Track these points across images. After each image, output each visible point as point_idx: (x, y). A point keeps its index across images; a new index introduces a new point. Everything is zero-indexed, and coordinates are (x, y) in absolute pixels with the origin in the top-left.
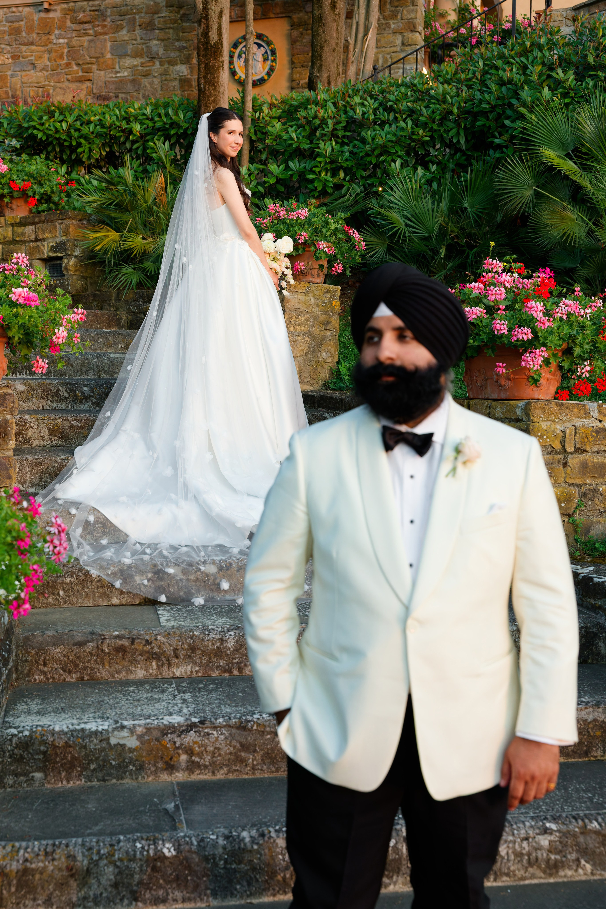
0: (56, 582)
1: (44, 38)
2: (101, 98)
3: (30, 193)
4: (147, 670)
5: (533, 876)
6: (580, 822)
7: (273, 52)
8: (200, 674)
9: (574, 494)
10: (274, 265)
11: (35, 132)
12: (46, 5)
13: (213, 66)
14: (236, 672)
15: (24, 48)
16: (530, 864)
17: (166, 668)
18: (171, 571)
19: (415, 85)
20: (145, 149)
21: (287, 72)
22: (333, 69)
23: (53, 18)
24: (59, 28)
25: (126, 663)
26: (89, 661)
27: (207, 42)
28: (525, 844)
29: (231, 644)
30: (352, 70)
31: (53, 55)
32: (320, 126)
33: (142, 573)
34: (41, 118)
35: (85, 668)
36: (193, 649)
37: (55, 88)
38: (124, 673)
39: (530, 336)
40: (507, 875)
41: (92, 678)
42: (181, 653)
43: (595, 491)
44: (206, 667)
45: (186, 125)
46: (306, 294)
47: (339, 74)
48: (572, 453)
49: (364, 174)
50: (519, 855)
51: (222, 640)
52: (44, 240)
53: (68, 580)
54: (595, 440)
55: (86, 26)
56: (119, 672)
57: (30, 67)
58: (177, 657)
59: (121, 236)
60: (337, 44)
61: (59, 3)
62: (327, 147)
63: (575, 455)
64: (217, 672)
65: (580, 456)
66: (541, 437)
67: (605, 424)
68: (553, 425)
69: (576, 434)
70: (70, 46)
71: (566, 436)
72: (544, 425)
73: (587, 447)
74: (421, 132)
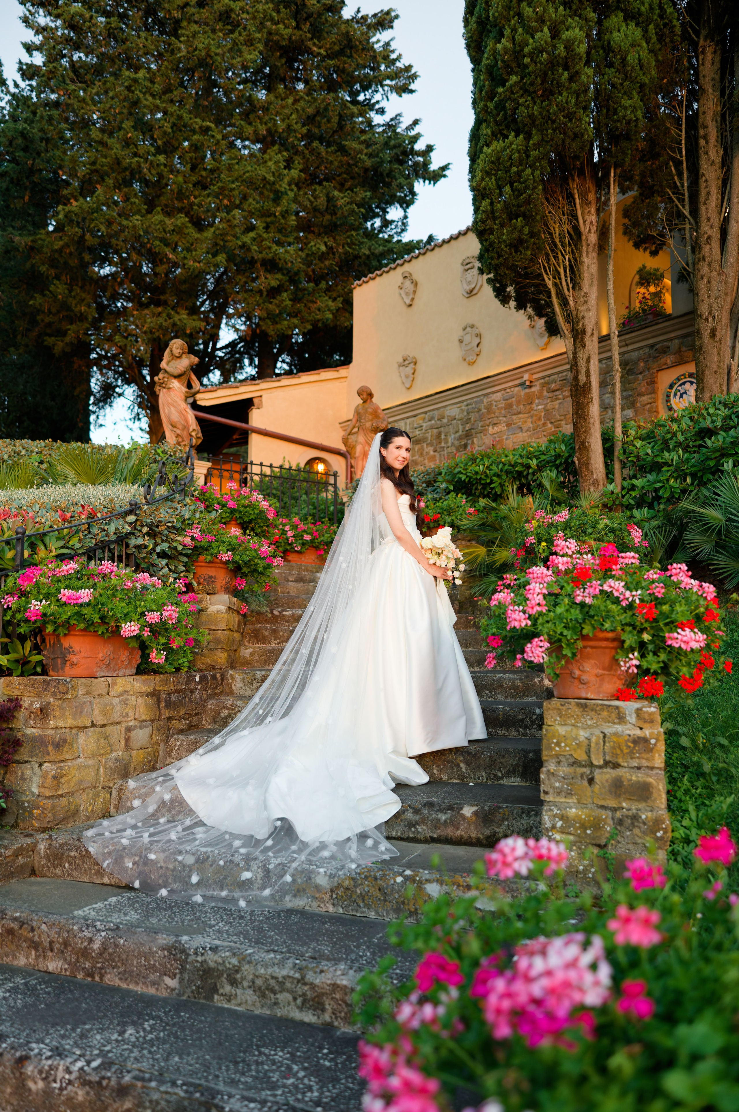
0: (63, 854)
1: (528, 407)
4: (27, 958)
8: (68, 973)
9: (604, 820)
11: (461, 476)
12: (528, 383)
13: (584, 403)
14: (97, 978)
15: (514, 417)
17: (41, 960)
18: (152, 856)
22: (716, 388)
23: (534, 392)
24: (538, 398)
25: (13, 947)
27: (577, 384)
29: (96, 946)
30: (735, 387)
31: (534, 418)
32: (671, 439)
33: (132, 855)
34: (466, 465)
36: (66, 944)
38: (10, 958)
39: (525, 622)
42: (56, 946)
43: (635, 818)
44: (74, 966)
45: (567, 455)
47: (722, 392)
48: (600, 767)
53: (72, 854)
54: (633, 753)
55: (557, 393)
56: (7, 956)
57: (519, 430)
58: (52, 950)
59: (489, 551)
60: (719, 367)
61: (538, 379)
62: (674, 456)
63: (605, 770)
64: (82, 974)
65: (612, 771)
66: (558, 744)
67: (647, 732)
68: (575, 731)
69: (604, 742)
70: (546, 410)
71: (593, 745)
72: (562, 730)
73: (620, 761)
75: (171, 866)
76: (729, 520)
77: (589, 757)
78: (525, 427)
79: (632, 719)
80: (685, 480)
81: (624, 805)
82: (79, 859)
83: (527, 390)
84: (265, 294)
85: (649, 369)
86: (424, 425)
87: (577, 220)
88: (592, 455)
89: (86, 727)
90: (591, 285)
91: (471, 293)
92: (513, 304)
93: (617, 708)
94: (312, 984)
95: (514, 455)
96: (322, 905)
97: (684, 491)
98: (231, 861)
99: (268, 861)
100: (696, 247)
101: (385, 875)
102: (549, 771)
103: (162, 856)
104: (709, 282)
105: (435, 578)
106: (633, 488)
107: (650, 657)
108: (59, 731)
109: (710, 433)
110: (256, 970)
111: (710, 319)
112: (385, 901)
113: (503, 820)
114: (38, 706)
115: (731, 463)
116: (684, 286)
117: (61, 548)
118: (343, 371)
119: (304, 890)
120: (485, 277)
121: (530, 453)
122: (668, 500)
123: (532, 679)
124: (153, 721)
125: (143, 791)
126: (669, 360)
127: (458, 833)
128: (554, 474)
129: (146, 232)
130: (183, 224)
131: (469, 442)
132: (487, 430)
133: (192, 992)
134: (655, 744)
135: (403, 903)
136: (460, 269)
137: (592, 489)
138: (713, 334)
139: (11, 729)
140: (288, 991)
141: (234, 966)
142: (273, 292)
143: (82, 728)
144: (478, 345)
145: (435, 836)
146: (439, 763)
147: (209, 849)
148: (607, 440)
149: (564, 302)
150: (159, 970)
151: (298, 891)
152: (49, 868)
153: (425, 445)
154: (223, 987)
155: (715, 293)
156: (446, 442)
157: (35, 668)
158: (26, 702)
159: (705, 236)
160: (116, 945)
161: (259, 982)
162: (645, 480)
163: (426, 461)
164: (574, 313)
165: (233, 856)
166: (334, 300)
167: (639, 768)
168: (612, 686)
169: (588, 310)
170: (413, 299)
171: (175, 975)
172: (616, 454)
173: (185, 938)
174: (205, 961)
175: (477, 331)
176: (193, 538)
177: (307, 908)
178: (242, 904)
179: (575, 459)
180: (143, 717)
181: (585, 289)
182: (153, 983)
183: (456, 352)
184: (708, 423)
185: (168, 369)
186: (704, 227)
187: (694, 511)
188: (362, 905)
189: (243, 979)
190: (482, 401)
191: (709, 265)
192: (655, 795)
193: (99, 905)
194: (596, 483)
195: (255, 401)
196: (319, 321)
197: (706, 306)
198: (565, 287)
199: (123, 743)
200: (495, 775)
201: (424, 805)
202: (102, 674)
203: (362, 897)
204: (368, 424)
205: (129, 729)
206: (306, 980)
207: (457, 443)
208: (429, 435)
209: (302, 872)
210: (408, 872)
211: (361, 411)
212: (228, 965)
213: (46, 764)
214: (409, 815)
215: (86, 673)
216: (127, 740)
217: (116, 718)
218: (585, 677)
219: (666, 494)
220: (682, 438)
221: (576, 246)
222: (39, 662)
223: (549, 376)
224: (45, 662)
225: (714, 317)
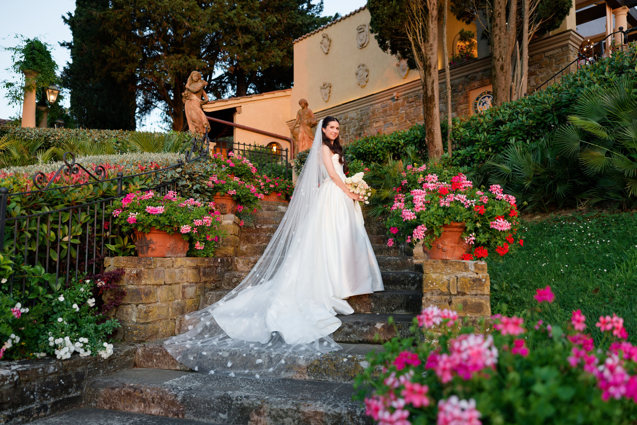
0: (152, 354)
1: (396, 112)
4: (139, 408)
8: (163, 415)
11: (360, 150)
12: (396, 98)
13: (430, 107)
14: (180, 416)
15: (388, 118)
17: (147, 408)
18: (204, 353)
19: (534, 99)
22: (504, 99)
23: (399, 103)
24: (402, 106)
25: (131, 402)
26: (115, 399)
27: (427, 97)
29: (179, 398)
30: (515, 98)
31: (400, 118)
32: (480, 127)
33: (192, 353)
34: (363, 143)
35: (113, 402)
36: (162, 398)
39: (413, 217)
41: (115, 409)
42: (156, 400)
43: (474, 322)
44: (167, 410)
45: (421, 137)
48: (455, 295)
51: (176, 396)
53: (158, 354)
54: (472, 287)
55: (413, 103)
56: (127, 407)
57: (391, 125)
58: (153, 402)
59: (378, 192)
60: (506, 87)
61: (401, 96)
62: (482, 136)
63: (458, 297)
64: (172, 414)
65: (461, 297)
66: (432, 283)
67: (480, 276)
68: (441, 276)
69: (457, 282)
70: (406, 113)
71: (451, 283)
72: (434, 276)
73: (466, 291)
74: (531, 121)
75: (215, 358)
76: (514, 171)
77: (449, 290)
78: (394, 123)
79: (472, 268)
80: (487, 150)
81: (468, 315)
82: (162, 357)
83: (395, 102)
84: (242, 46)
85: (465, 89)
87: (426, 2)
88: (435, 137)
89: (161, 285)
90: (434, 40)
91: (362, 46)
92: (389, 51)
93: (464, 263)
94: (303, 412)
95: (391, 138)
96: (302, 376)
97: (487, 156)
98: (250, 354)
99: (271, 353)
100: (492, 19)
101: (337, 358)
102: (427, 298)
103: (210, 353)
104: (500, 39)
105: (354, 200)
106: (459, 155)
107: (481, 235)
108: (147, 287)
109: (502, 123)
110: (272, 406)
111: (500, 60)
112: (338, 372)
113: (399, 330)
114: (135, 272)
115: (514, 139)
116: (485, 42)
117: (142, 185)
118: (288, 92)
119: (292, 368)
120: (374, 35)
121: (399, 136)
122: (479, 161)
123: (407, 259)
124: (196, 283)
125: (194, 321)
126: (476, 84)
127: (374, 338)
128: (413, 148)
129: (172, 10)
130: (193, 5)
131: (362, 132)
132: (372, 125)
133: (236, 420)
134: (485, 282)
135: (348, 372)
136: (356, 32)
137: (435, 156)
138: (502, 68)
139: (120, 286)
140: (290, 417)
141: (259, 405)
142: (247, 46)
143: (159, 285)
144: (367, 76)
145: (361, 340)
146: (359, 303)
147: (237, 349)
148: (444, 128)
149: (419, 49)
150: (216, 410)
151: (289, 369)
152: (144, 362)
154: (253, 417)
155: (503, 45)
156: (349, 132)
157: (130, 252)
158: (128, 271)
159: (497, 12)
160: (191, 398)
161: (273, 413)
162: (465, 150)
164: (425, 56)
165: (250, 351)
166: (282, 51)
167: (476, 295)
168: (459, 252)
169: (433, 54)
170: (328, 50)
171: (225, 412)
172: (449, 136)
173: (230, 392)
174: (242, 403)
175: (366, 68)
176: (213, 182)
177: (294, 378)
178: (258, 376)
179: (426, 139)
180: (192, 281)
181: (431, 42)
182: (213, 417)
183: (354, 81)
184: (501, 118)
185: (190, 88)
186: (497, 7)
187: (494, 166)
188: (324, 374)
189: (264, 412)
190: (369, 109)
191: (500, 29)
192: (485, 309)
193: (177, 379)
194: (437, 152)
195: (237, 109)
196: (273, 63)
197: (498, 52)
198: (419, 41)
199: (181, 294)
200: (391, 309)
201: (354, 323)
202: (169, 256)
203: (325, 370)
204: (305, 121)
205: (184, 287)
206: (300, 410)
207: (355, 133)
209: (290, 358)
210: (350, 356)
211: (301, 113)
212: (255, 405)
213: (140, 305)
214: (346, 329)
215: (160, 255)
216: (183, 293)
217: (177, 280)
218: (445, 248)
219: (477, 158)
220: (486, 126)
221: (425, 17)
222: (133, 249)
223: (408, 94)
224: (136, 249)
225: (502, 58)
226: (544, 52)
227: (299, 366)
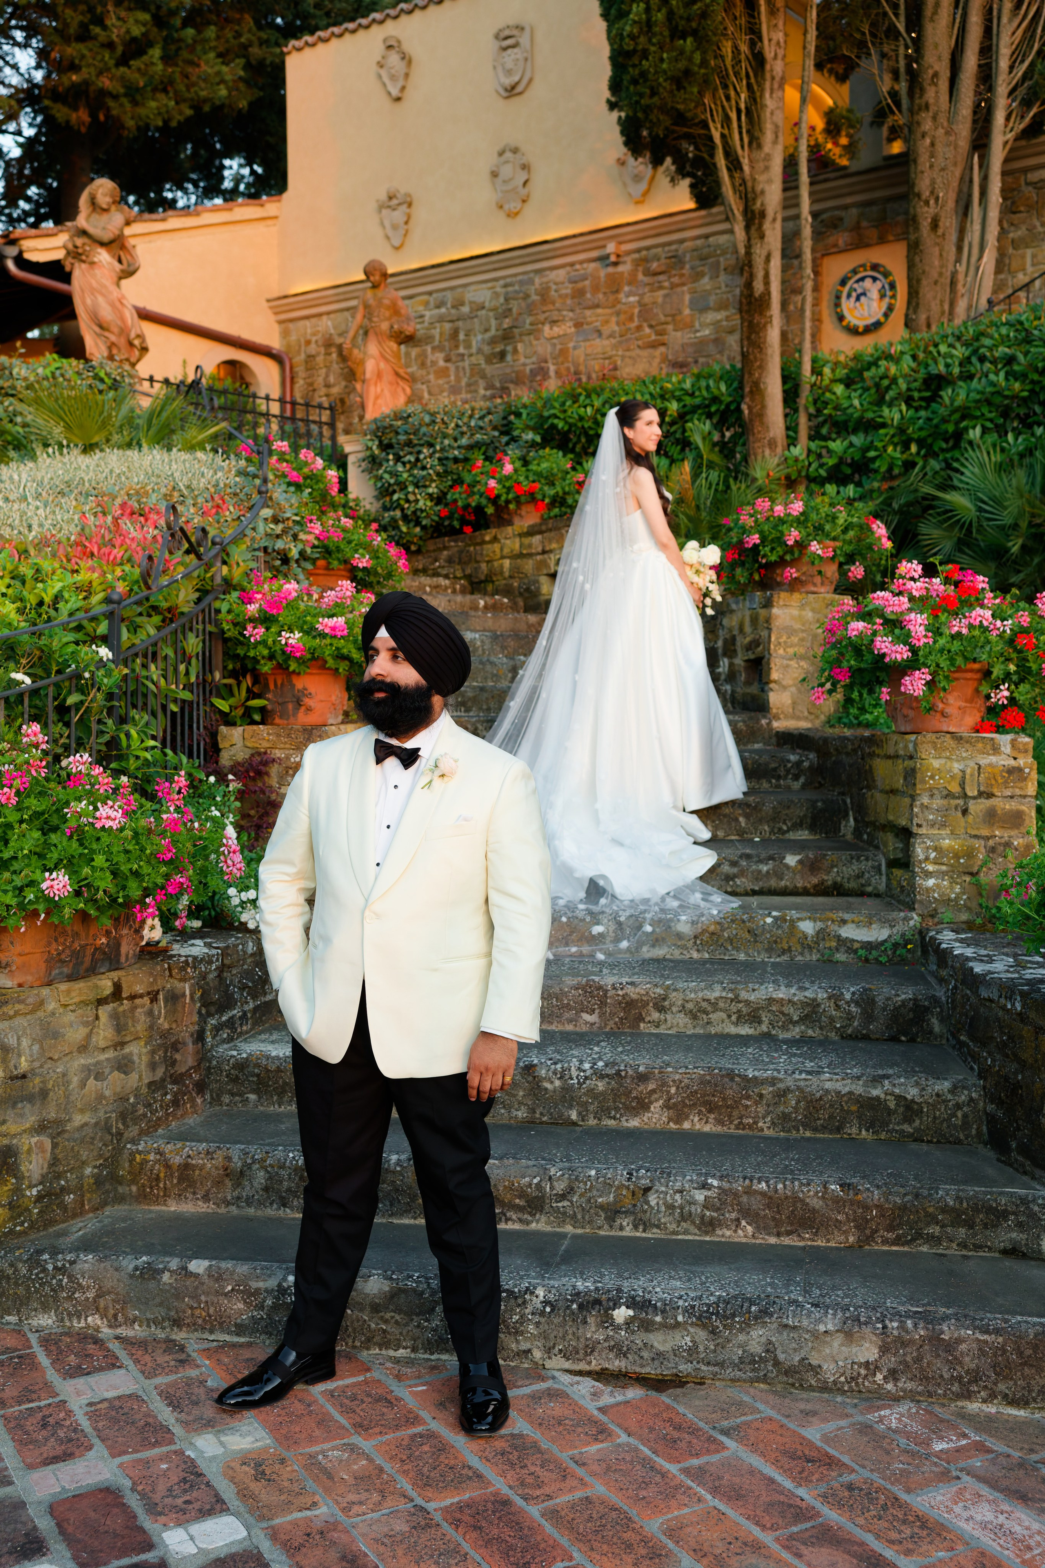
1: (612, 298)
2: (679, 366)
3: (539, 497)
5: (686, 1232)
6: (747, 1182)
7: (892, 286)
9: (977, 849)
10: (695, 579)
11: (556, 421)
12: (613, 258)
13: (758, 323)
15: (588, 313)
16: (683, 1218)
19: (1021, 323)
20: (684, 431)
21: (904, 311)
22: (935, 307)
23: (622, 273)
24: (630, 284)
27: (751, 295)
28: (678, 1197)
30: (961, 306)
31: (622, 317)
32: (888, 388)
34: (563, 404)
37: (623, 357)
39: (907, 655)
40: (658, 1227)
43: (1008, 844)
45: (729, 399)
46: (802, 607)
47: (943, 313)
48: (974, 798)
49: (944, 445)
50: (671, 1207)
52: (551, 551)
54: (1006, 782)
55: (661, 278)
57: (595, 335)
60: (941, 274)
61: (629, 253)
62: (893, 415)
63: (979, 801)
65: (986, 801)
66: (932, 777)
67: (1021, 762)
68: (950, 763)
69: (980, 773)
70: (642, 305)
71: (967, 777)
72: (936, 763)
73: (994, 791)
74: (1017, 386)
76: (980, 510)
77: (963, 788)
78: (606, 331)
79: (1008, 749)
80: (906, 447)
81: (997, 833)
83: (611, 270)
86: (428, 314)
87: (760, 39)
88: (768, 402)
90: (775, 142)
91: (512, 91)
93: (992, 739)
94: (746, 1001)
96: (685, 952)
97: (906, 464)
100: (916, 86)
102: (922, 804)
104: (933, 144)
106: (827, 452)
111: (932, 202)
112: (756, 942)
113: (832, 867)
115: (978, 430)
118: (270, 206)
119: (665, 939)
120: (615, 114)
122: (885, 475)
126: (842, 239)
127: (783, 883)
128: (707, 426)
131: (509, 348)
132: (540, 331)
133: (615, 1023)
134: (1029, 773)
135: (776, 942)
136: (495, 45)
137: (767, 452)
138: (935, 225)
140: (721, 1010)
141: (659, 995)
144: (525, 183)
145: (757, 888)
146: (718, 817)
149: (734, 165)
150: (574, 1009)
151: (657, 940)
153: (429, 349)
154: (650, 1015)
155: (940, 162)
156: (468, 346)
159: (931, 72)
161: (690, 1006)
162: (847, 443)
163: (432, 377)
164: (749, 184)
167: (1013, 797)
168: (973, 719)
169: (770, 181)
170: (403, 89)
171: (593, 1011)
172: (803, 400)
173: (596, 978)
174: (626, 994)
175: (524, 160)
177: (669, 956)
178: (601, 956)
179: (744, 407)
181: (767, 148)
182: (570, 1021)
183: (484, 193)
184: (940, 367)
185: (90, 229)
186: (930, 58)
187: (931, 496)
188: (730, 948)
189: (671, 1005)
190: (531, 282)
191: (934, 118)
192: (1026, 822)
194: (772, 444)
197: (927, 182)
198: (738, 142)
200: (780, 829)
201: (741, 857)
203: (730, 940)
204: (385, 326)
206: (740, 998)
207: (487, 349)
208: (436, 333)
209: (660, 921)
210: (774, 913)
211: (371, 301)
212: (652, 995)
214: (726, 868)
215: (322, 720)
218: (947, 709)
219: (882, 466)
220: (904, 386)
221: (756, 76)
222: (262, 710)
223: (648, 248)
224: (269, 707)
225: (937, 199)
226: (1025, 170)
227: (679, 936)
